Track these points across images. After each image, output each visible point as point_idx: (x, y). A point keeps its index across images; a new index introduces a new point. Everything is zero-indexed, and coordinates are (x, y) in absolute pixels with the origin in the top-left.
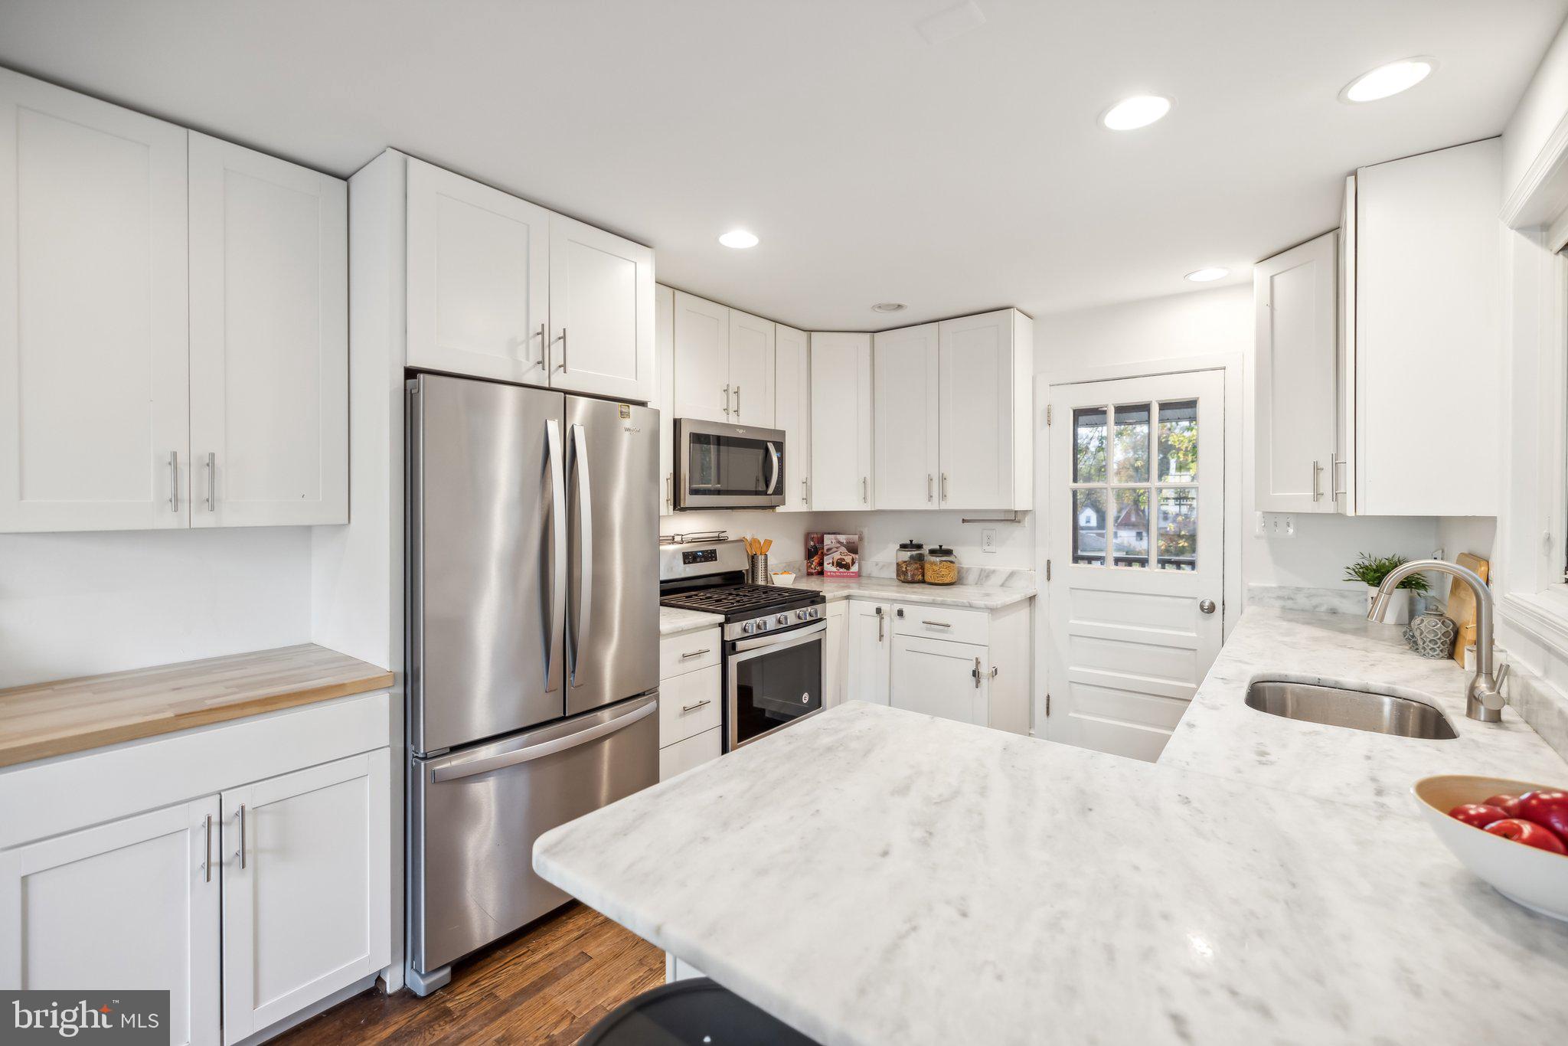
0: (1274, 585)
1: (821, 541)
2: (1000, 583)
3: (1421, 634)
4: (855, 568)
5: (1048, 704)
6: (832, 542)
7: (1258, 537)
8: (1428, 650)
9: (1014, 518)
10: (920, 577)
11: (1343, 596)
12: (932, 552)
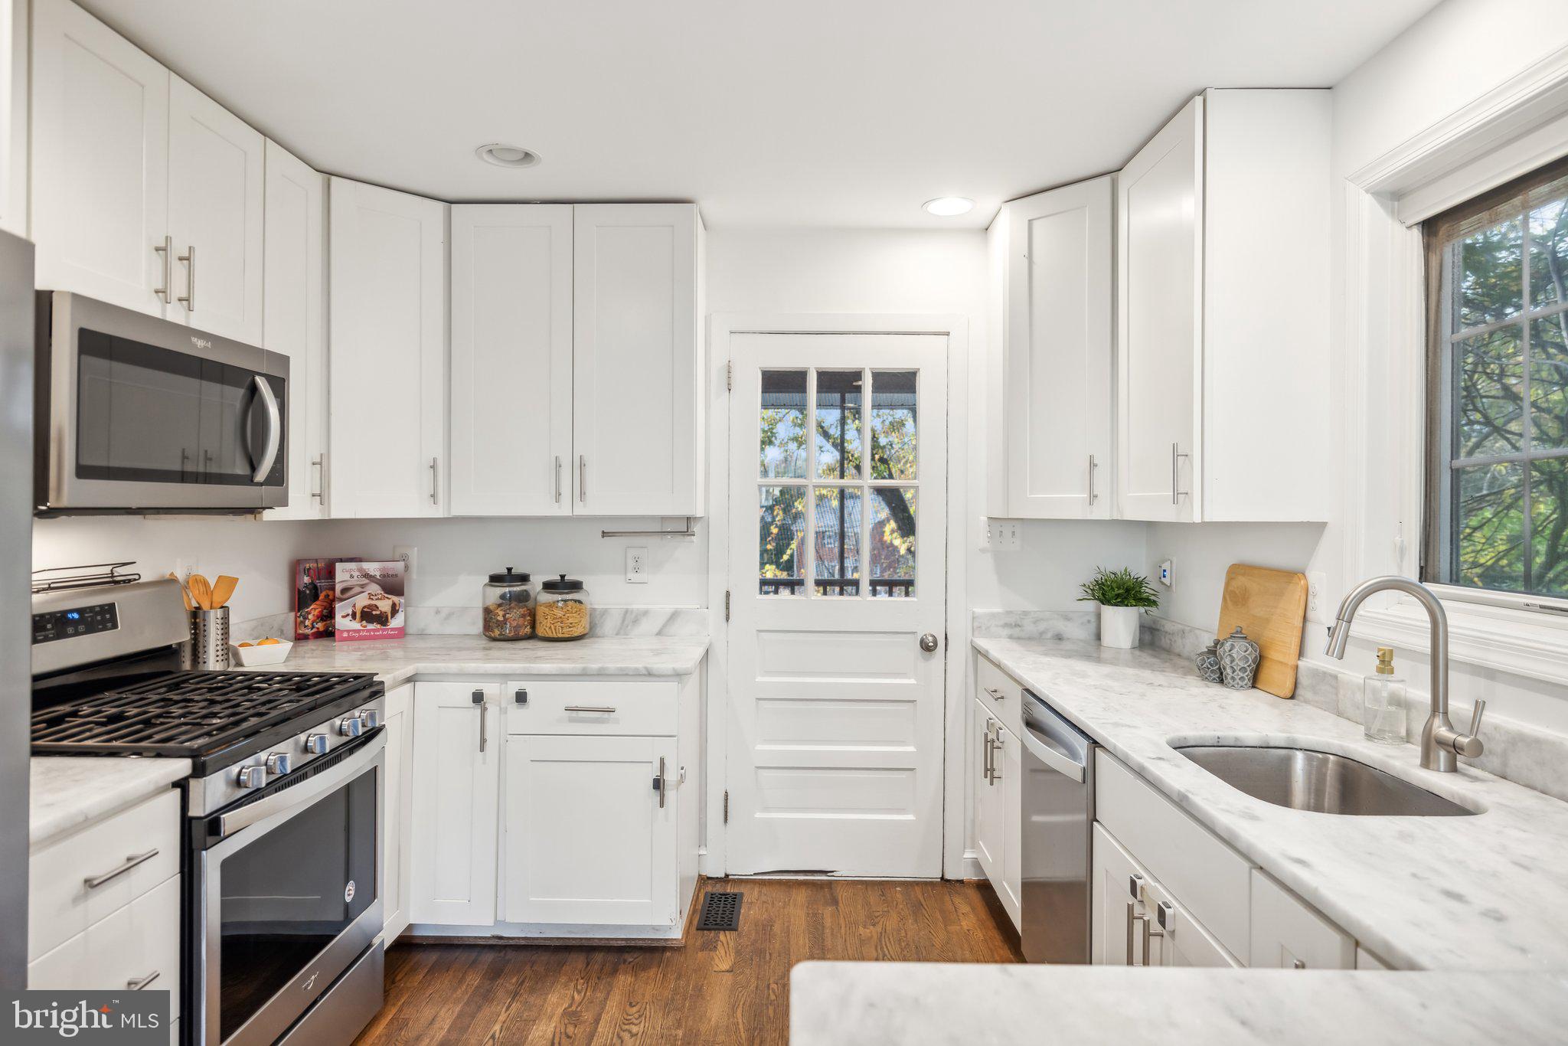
0: (1000, 610)
1: (330, 573)
2: (656, 630)
3: (1232, 661)
4: (396, 622)
5: (726, 807)
6: (352, 576)
7: (983, 551)
8: (1238, 680)
9: (684, 527)
10: (528, 630)
11: (1067, 618)
12: (549, 586)
